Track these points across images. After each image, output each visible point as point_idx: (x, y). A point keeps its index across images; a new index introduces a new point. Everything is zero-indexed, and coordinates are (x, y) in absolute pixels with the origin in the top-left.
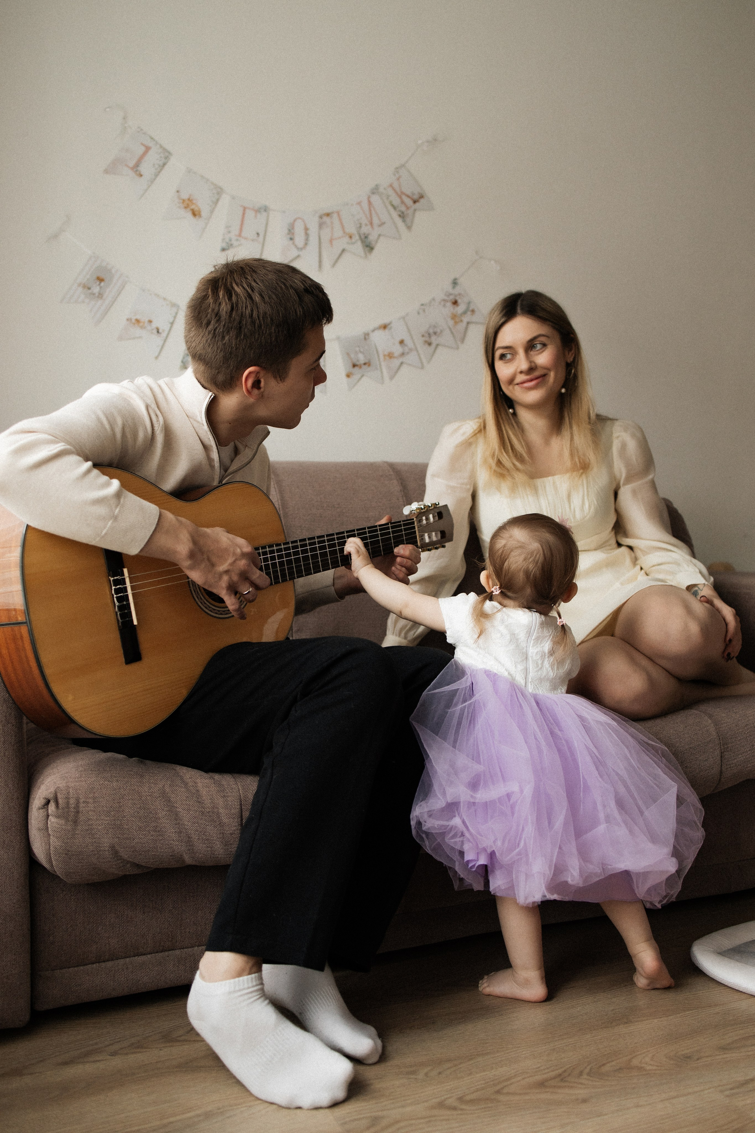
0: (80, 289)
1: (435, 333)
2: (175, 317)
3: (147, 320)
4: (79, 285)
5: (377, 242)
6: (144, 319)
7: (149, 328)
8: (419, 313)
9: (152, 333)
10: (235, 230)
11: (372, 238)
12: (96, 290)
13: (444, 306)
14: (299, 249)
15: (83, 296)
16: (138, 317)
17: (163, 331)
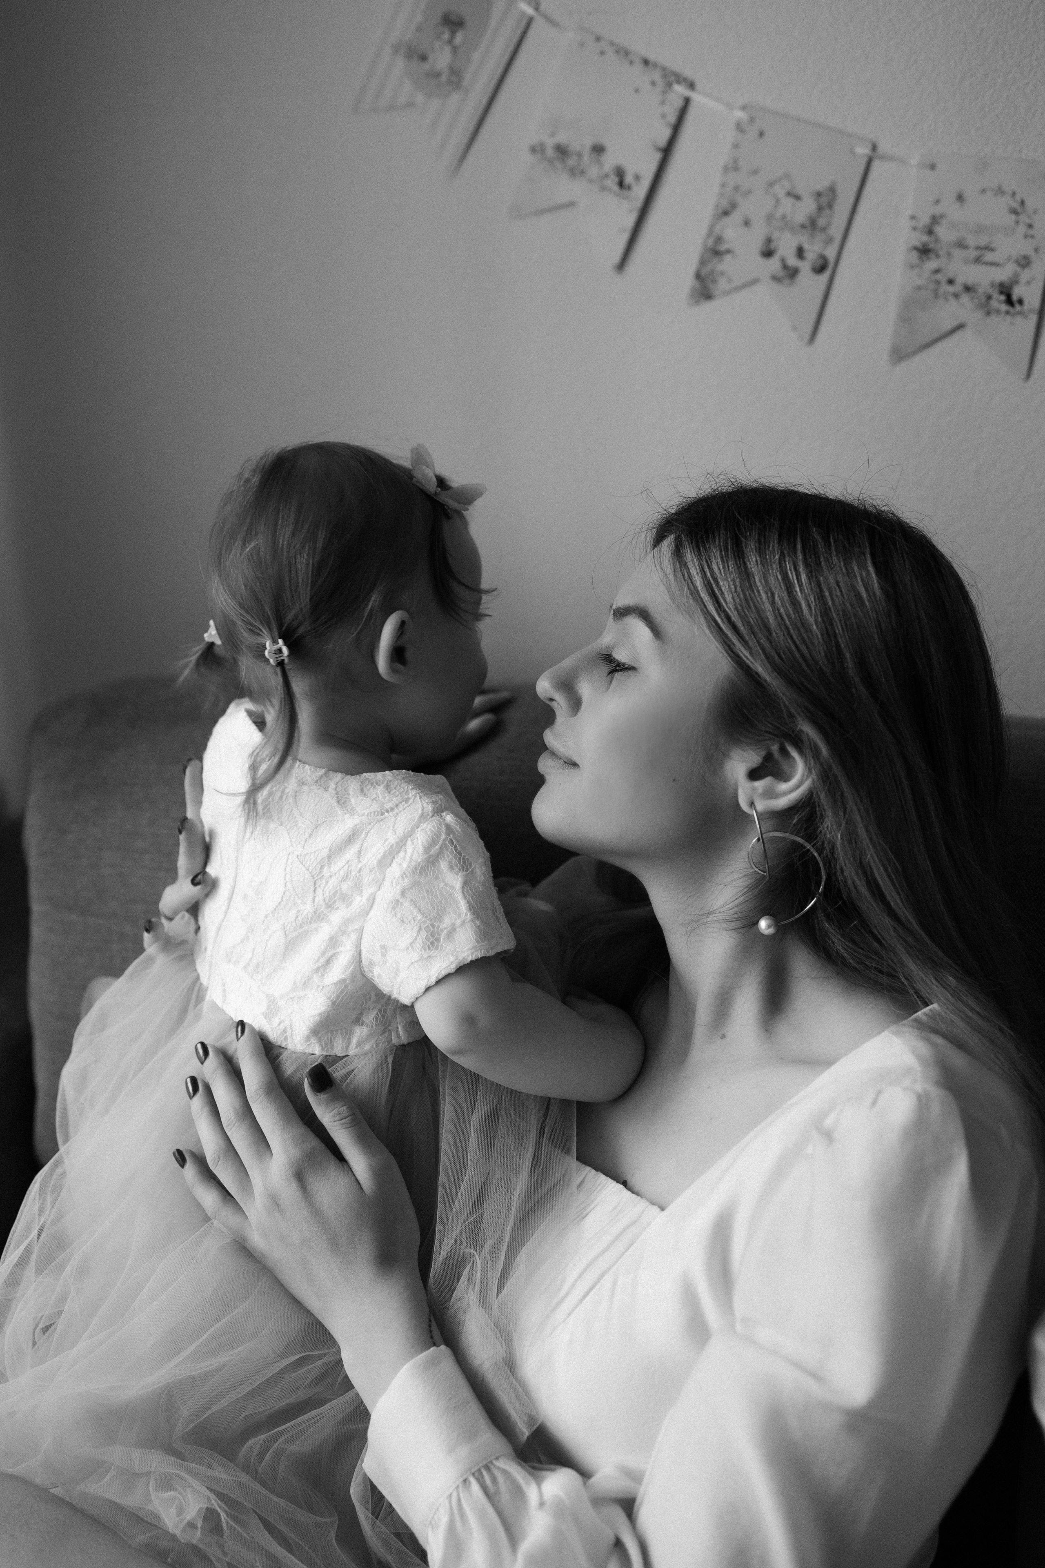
0: (400, 63)
2: (677, 128)
3: (588, 143)
4: (396, 49)
6: (581, 143)
7: (594, 172)
9: (603, 188)
12: (442, 59)
15: (408, 86)
16: (562, 138)
17: (637, 178)
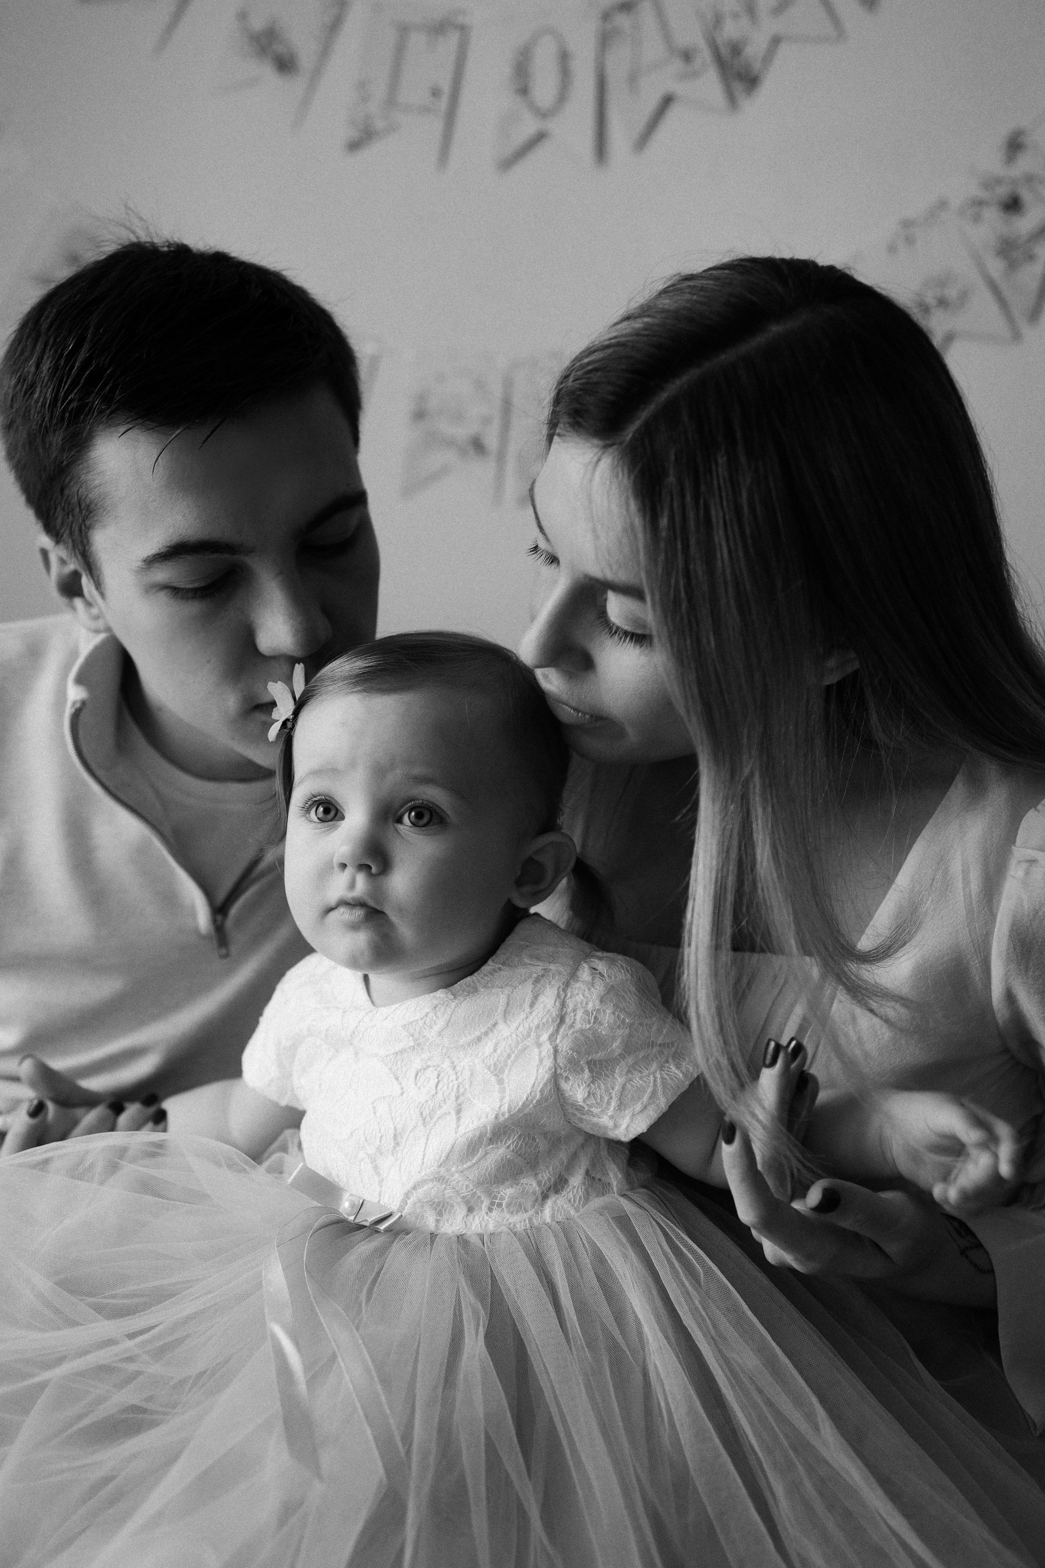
1: (943, 303)
5: (769, 56)
8: (892, 249)
10: (379, 91)
11: (755, 50)
13: (977, 219)
14: (544, 115)
